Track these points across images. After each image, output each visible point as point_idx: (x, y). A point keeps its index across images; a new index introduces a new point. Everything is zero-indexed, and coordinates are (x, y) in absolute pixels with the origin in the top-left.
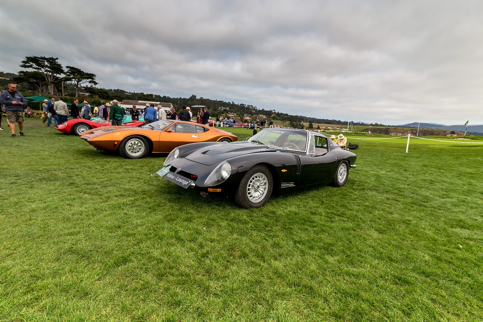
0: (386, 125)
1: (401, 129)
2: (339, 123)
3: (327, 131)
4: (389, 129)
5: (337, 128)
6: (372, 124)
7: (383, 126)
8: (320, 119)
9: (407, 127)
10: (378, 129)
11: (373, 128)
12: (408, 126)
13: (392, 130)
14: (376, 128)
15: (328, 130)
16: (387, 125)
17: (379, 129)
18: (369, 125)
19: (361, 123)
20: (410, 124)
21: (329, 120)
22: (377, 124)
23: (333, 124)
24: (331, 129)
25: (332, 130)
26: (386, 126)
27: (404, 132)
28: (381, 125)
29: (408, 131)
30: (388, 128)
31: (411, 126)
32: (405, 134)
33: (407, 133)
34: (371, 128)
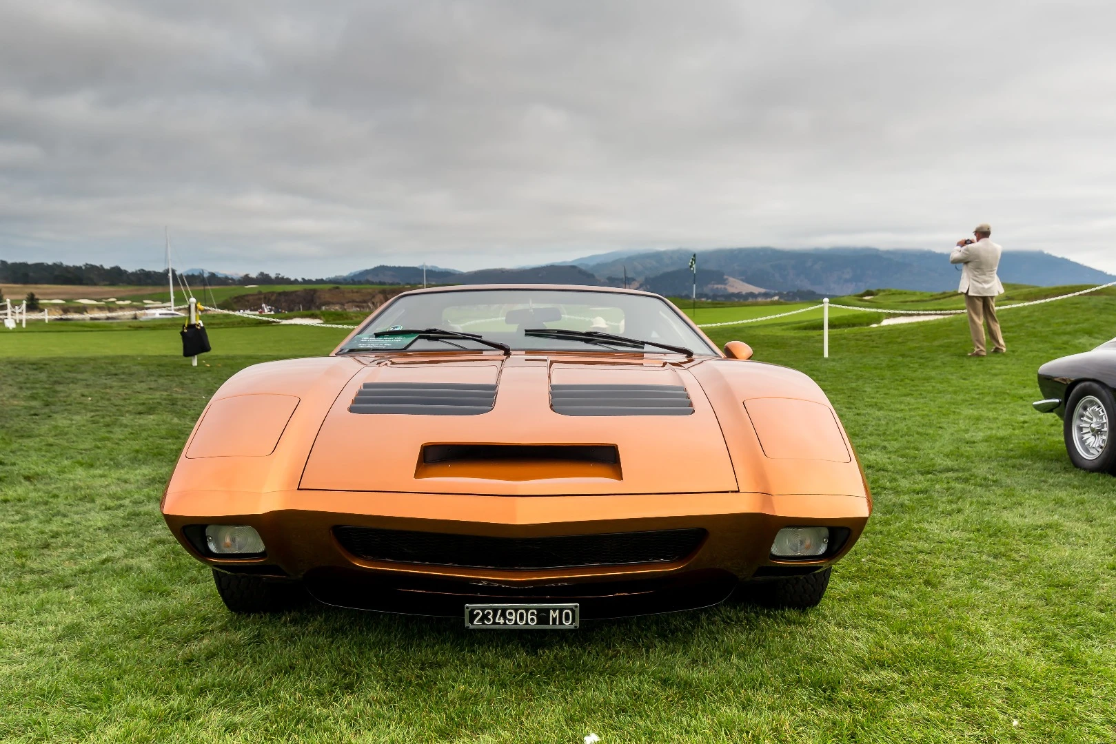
0: (296, 280)
1: (353, 292)
2: (116, 277)
3: (76, 316)
4: (315, 291)
5: (119, 299)
6: (247, 276)
7: (287, 281)
8: (25, 265)
9: (360, 283)
10: (280, 294)
11: (260, 293)
12: (363, 279)
13: (327, 297)
14: (272, 293)
15: (82, 309)
16: (300, 279)
17: (285, 294)
18: (239, 281)
19: (206, 275)
20: (367, 272)
21: (67, 268)
22: (267, 276)
23: (92, 283)
24: (93, 307)
25: (100, 308)
26: (296, 282)
27: (365, 302)
28: (281, 281)
29: (374, 297)
30: (311, 290)
31: (370, 278)
32: (370, 308)
33: (373, 303)
34: (256, 292)
